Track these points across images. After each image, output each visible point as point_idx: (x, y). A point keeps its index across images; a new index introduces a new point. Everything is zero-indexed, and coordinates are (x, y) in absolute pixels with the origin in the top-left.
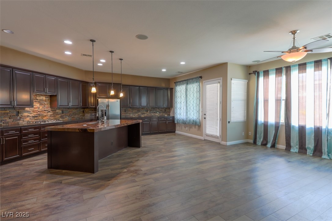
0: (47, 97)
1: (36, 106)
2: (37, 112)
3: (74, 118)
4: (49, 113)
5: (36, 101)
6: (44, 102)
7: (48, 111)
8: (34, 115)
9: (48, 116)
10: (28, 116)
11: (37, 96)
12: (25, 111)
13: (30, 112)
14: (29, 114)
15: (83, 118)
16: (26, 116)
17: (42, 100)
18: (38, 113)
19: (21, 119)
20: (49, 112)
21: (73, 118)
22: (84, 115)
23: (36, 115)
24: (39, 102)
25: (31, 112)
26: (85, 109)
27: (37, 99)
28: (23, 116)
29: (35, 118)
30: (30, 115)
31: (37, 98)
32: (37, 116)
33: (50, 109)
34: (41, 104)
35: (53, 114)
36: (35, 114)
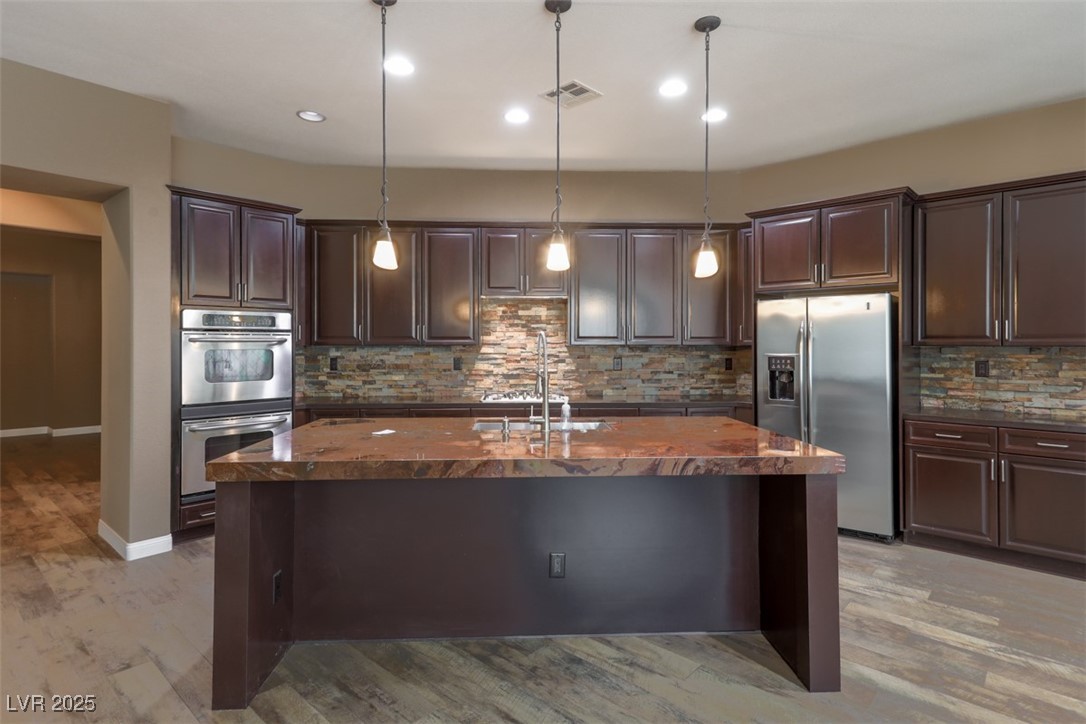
0: (553, 309)
1: (515, 342)
2: (518, 362)
3: (671, 392)
4: (562, 367)
5: (516, 322)
6: (543, 326)
7: (557, 356)
8: (506, 372)
9: (556, 375)
10: (489, 374)
11: (521, 306)
12: (480, 357)
13: (496, 359)
14: (492, 368)
15: (726, 392)
16: (482, 373)
17: (537, 320)
18: (523, 363)
19: (468, 383)
20: (563, 361)
21: (666, 389)
22: (734, 381)
23: (515, 372)
24: (523, 326)
25: (499, 361)
26: (739, 353)
27: (519, 318)
28: (473, 372)
29: (512, 381)
30: (496, 370)
31: (521, 313)
32: (518, 375)
33: (565, 349)
34: (531, 333)
35: (577, 369)
36: (512, 365)
